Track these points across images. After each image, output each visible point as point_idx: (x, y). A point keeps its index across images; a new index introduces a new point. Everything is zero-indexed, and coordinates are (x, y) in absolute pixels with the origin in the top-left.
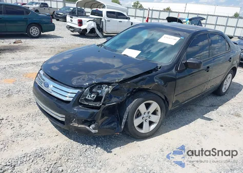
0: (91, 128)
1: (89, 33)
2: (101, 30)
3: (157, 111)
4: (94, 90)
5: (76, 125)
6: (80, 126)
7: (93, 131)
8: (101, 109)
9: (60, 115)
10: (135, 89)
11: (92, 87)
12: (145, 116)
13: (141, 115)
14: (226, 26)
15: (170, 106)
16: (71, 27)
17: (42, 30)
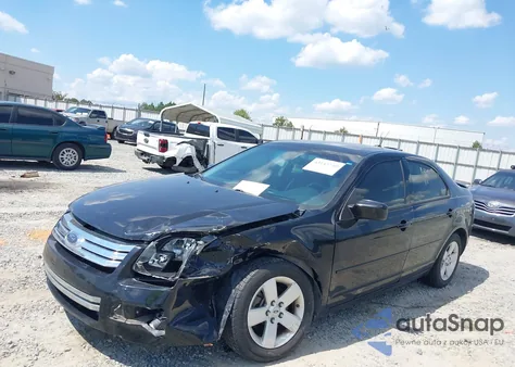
0: (153, 328)
1: (180, 165)
2: (204, 161)
3: (298, 306)
4: (166, 248)
5: (122, 319)
6: (129, 322)
7: (156, 333)
8: (178, 286)
9: (91, 298)
10: (251, 250)
11: (162, 241)
12: (272, 309)
13: (264, 304)
14: (457, 164)
15: (325, 294)
16: (144, 153)
17: (83, 156)
